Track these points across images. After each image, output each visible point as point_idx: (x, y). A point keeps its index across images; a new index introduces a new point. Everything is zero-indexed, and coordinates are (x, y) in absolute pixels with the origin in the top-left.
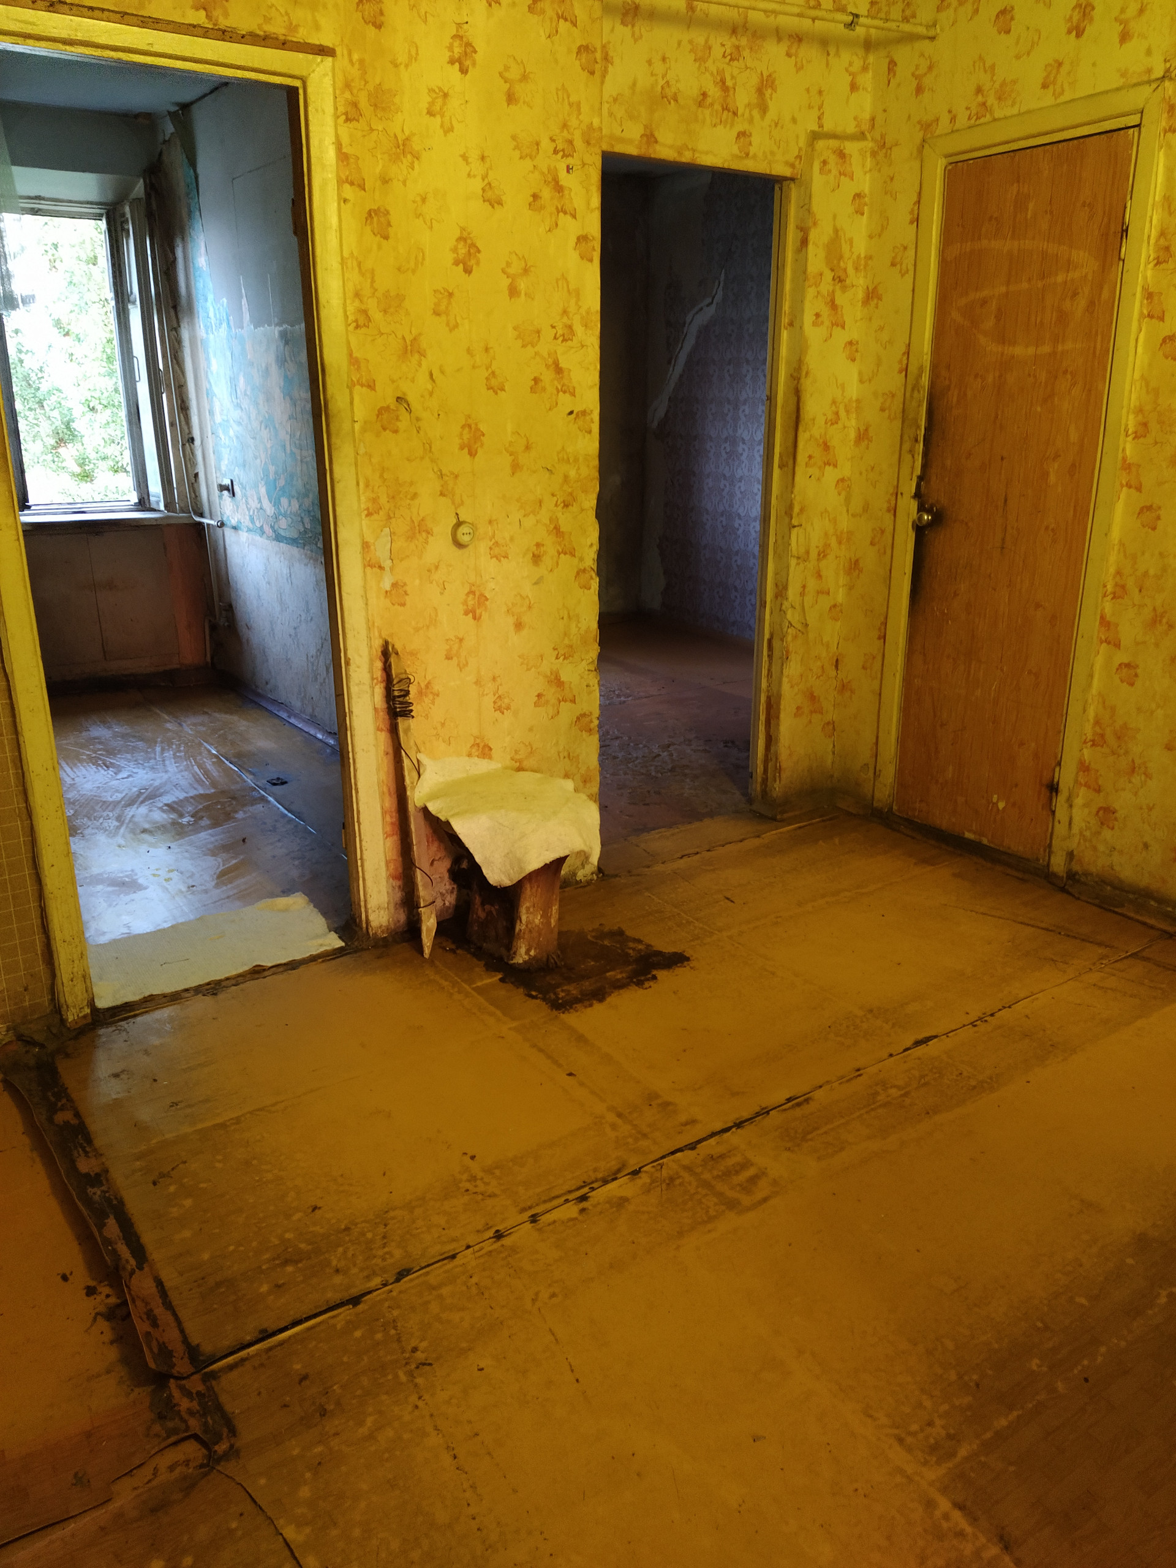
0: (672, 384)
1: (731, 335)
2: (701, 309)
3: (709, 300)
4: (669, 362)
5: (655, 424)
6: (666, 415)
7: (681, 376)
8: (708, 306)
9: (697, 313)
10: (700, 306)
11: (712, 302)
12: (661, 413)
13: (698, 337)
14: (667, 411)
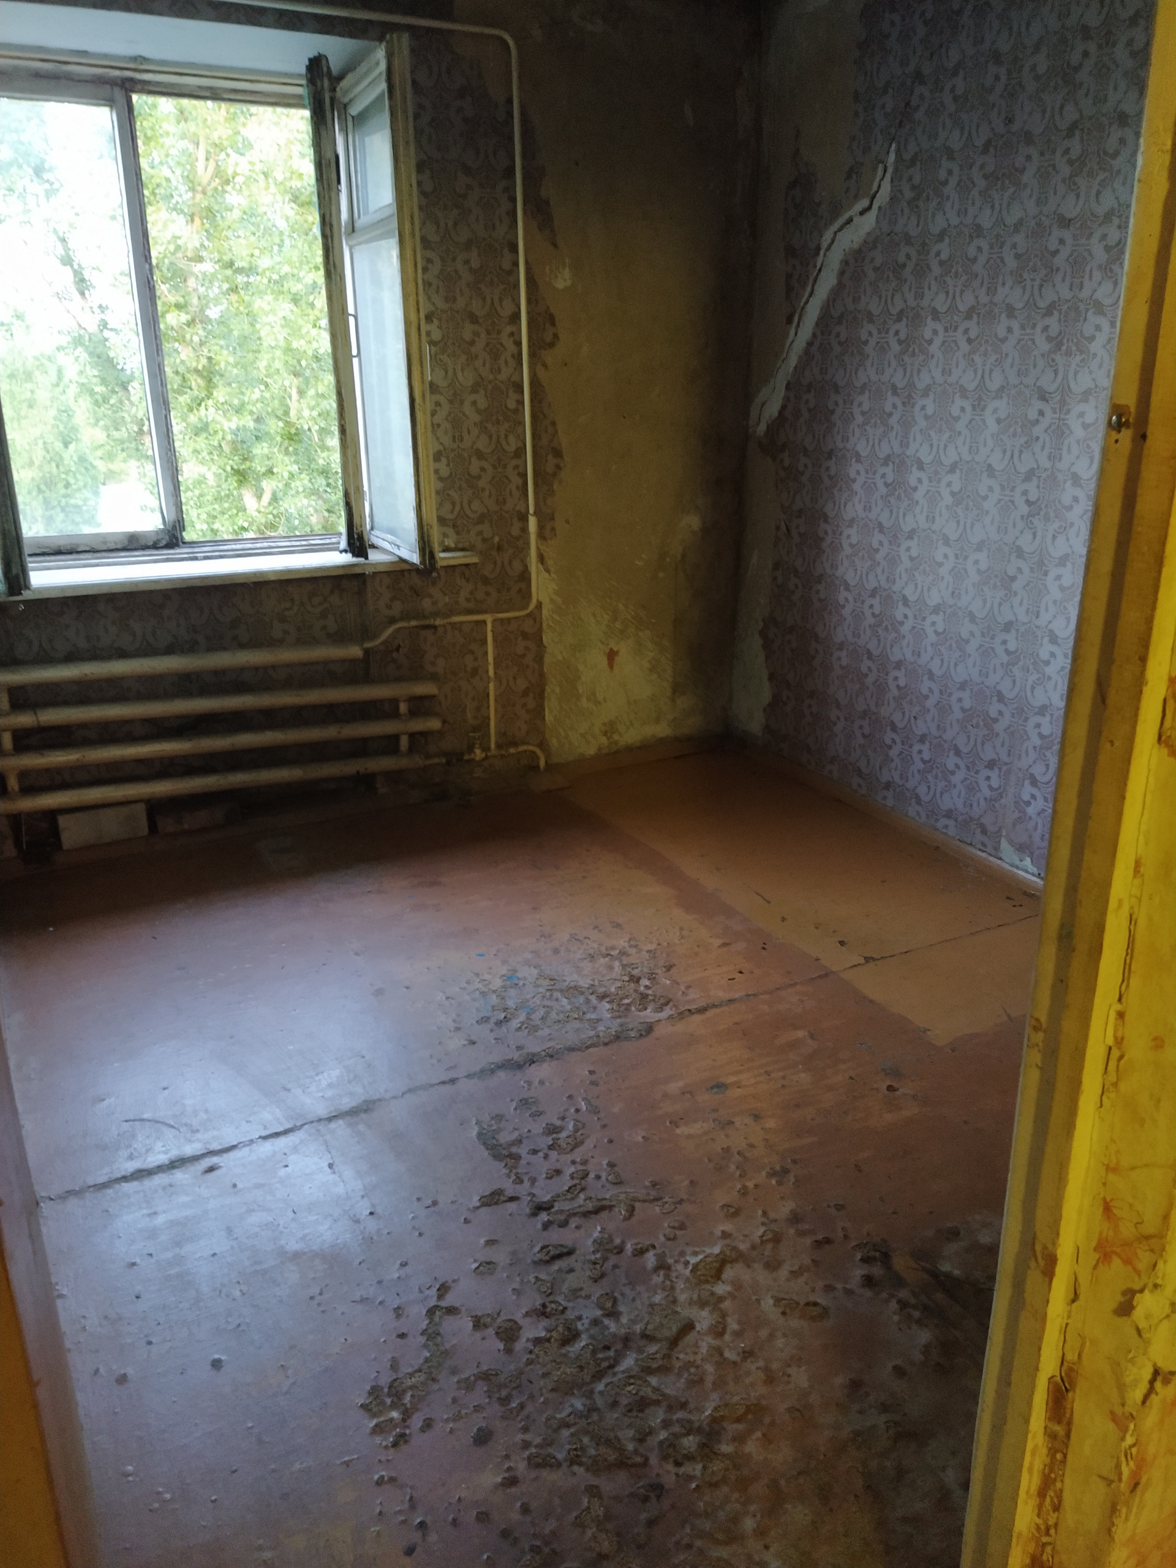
0: (793, 361)
1: (904, 266)
2: (850, 221)
3: (865, 203)
4: (789, 321)
5: (762, 428)
6: (780, 412)
7: (810, 344)
8: (862, 213)
9: (840, 229)
10: (846, 216)
11: (869, 208)
12: (772, 409)
13: (842, 273)
14: (784, 407)
